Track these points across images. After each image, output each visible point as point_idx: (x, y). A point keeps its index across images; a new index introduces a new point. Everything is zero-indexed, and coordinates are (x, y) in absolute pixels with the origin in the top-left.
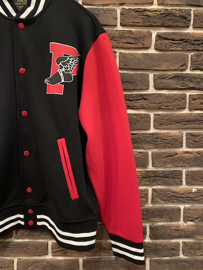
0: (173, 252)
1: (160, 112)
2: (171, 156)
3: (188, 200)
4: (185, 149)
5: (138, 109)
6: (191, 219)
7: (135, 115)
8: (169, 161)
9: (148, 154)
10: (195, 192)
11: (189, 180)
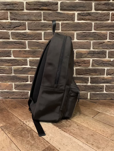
0: (101, 90)
1: (97, 22)
2: (102, 43)
3: (109, 65)
4: (108, 40)
5: (87, 20)
6: (110, 74)
7: (85, 23)
8: (101, 46)
9: (91, 42)
10: (112, 61)
11: (109, 55)
